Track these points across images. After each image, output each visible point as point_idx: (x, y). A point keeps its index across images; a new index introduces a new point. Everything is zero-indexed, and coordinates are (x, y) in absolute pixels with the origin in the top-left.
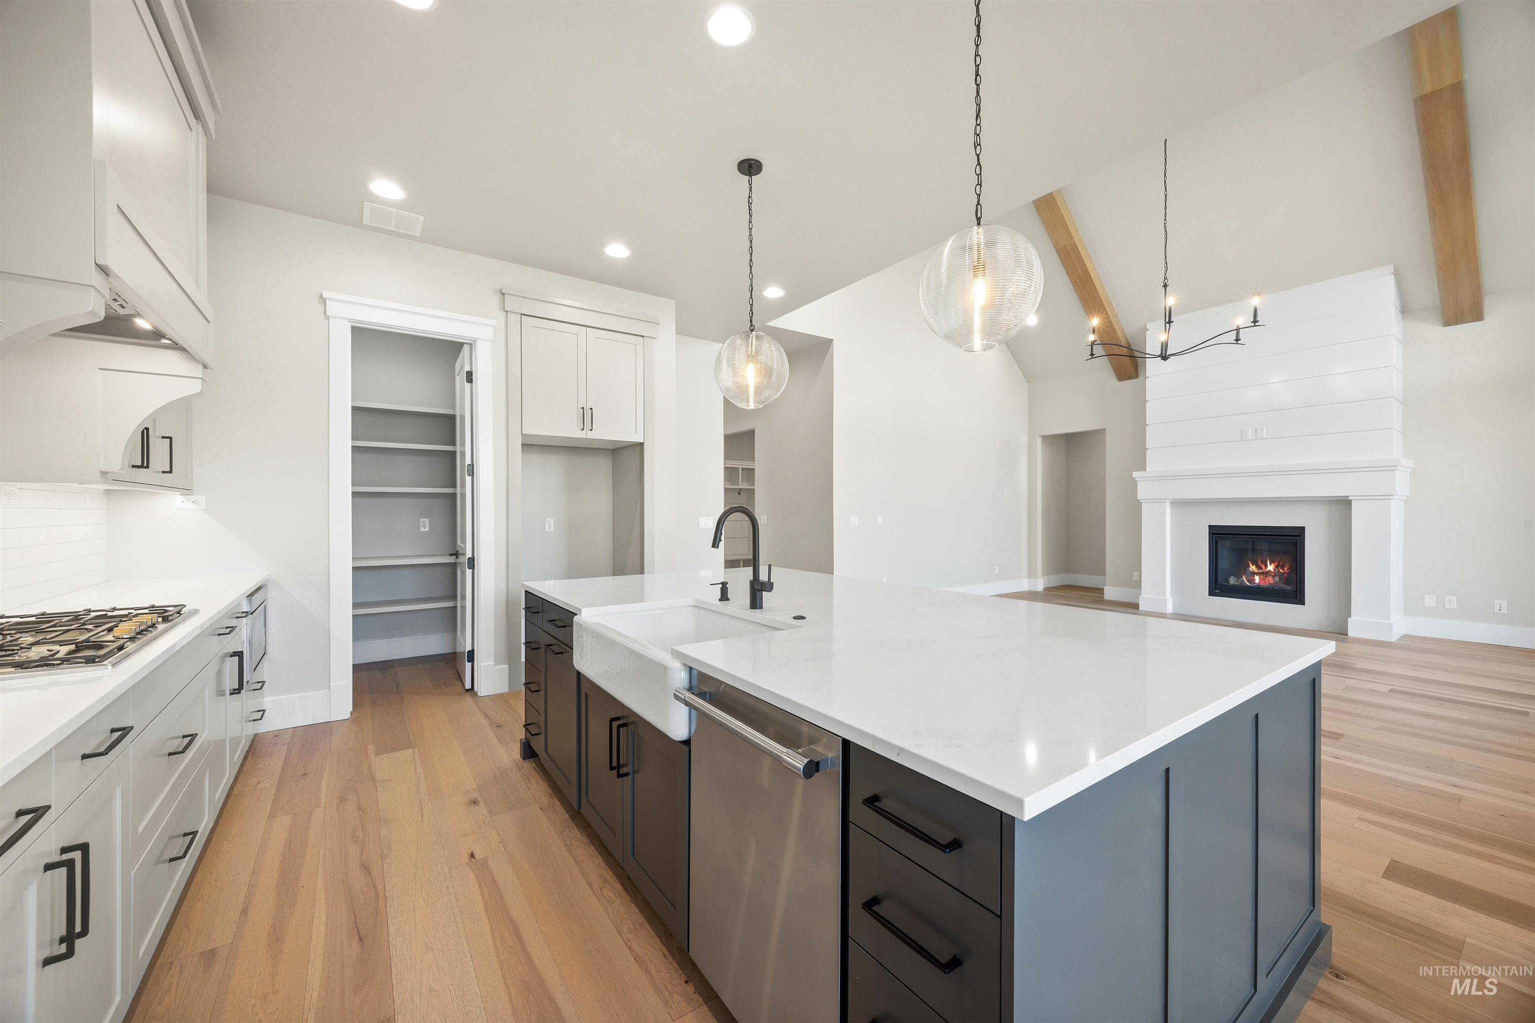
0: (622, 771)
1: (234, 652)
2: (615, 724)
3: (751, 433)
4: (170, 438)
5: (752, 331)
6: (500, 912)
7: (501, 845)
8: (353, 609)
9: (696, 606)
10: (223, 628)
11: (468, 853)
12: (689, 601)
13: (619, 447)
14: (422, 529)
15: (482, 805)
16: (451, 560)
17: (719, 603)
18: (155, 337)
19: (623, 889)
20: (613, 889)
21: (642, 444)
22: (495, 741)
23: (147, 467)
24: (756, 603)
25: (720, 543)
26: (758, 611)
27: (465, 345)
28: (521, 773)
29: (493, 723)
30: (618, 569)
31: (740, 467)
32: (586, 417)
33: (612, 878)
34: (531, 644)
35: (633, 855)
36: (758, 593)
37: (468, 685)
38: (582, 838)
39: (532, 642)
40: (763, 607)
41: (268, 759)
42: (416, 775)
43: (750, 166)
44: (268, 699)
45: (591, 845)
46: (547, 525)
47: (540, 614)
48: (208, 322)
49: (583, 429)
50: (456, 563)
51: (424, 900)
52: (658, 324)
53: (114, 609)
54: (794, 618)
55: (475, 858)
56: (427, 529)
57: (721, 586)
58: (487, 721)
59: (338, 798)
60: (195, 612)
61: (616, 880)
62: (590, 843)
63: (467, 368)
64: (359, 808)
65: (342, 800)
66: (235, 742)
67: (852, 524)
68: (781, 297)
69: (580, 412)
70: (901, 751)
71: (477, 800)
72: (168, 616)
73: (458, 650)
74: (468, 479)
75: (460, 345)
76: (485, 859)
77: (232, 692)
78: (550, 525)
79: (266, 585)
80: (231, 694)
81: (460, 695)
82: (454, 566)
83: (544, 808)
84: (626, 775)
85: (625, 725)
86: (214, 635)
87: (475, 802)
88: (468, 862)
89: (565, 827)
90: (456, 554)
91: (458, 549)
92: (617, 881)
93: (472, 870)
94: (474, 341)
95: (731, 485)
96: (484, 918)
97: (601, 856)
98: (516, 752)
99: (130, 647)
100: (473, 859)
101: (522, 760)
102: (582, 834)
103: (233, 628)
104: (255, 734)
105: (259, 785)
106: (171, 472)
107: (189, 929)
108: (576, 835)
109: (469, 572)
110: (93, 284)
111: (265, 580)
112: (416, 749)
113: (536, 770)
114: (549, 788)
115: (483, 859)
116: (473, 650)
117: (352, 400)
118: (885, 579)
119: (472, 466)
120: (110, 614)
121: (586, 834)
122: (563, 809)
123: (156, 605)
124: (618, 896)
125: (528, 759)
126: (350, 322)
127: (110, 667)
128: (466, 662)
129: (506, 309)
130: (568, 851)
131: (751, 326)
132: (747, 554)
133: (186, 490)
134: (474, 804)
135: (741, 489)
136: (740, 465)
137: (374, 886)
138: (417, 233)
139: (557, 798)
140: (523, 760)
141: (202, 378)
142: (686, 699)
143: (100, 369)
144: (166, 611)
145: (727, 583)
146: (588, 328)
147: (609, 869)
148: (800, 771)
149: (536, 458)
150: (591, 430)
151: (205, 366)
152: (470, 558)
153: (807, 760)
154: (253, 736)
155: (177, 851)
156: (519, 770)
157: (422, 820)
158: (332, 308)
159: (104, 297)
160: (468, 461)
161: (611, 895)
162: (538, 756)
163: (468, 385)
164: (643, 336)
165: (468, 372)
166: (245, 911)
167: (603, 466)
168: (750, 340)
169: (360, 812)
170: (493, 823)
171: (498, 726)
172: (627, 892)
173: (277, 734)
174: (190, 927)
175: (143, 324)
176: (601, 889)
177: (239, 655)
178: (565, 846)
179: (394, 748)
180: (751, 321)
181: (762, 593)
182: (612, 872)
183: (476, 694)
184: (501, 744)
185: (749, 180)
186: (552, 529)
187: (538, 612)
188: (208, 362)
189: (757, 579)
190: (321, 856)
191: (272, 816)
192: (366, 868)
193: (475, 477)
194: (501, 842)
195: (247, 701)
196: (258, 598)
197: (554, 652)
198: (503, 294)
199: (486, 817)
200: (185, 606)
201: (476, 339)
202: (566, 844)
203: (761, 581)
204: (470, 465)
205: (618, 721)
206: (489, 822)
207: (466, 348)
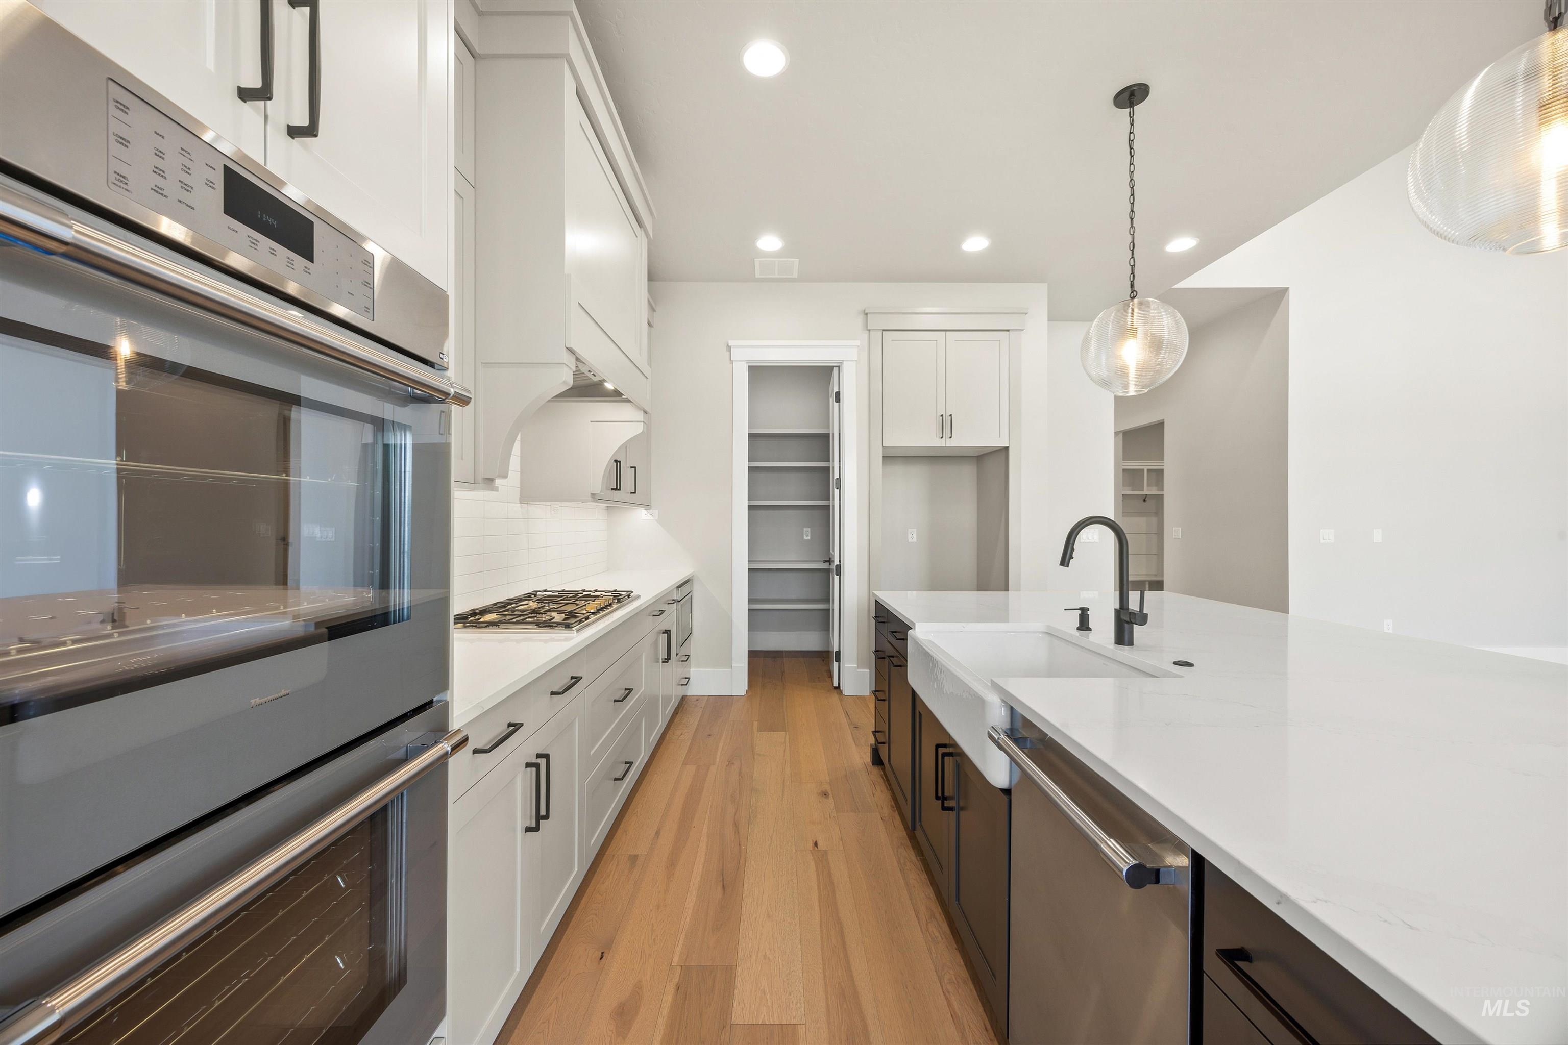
0: (947, 804)
1: (665, 630)
2: (941, 750)
3: (1160, 426)
4: (635, 468)
5: (1133, 298)
6: (830, 908)
7: (841, 842)
8: (748, 604)
9: (1049, 633)
10: (657, 611)
11: (813, 841)
12: (1039, 626)
13: (985, 452)
14: (805, 538)
15: (831, 799)
16: (825, 566)
17: (1077, 633)
18: (616, 395)
19: (950, 933)
20: (939, 929)
21: (1007, 449)
22: (851, 741)
23: (620, 490)
24: (1123, 636)
25: (1071, 560)
26: (1126, 647)
27: (834, 368)
28: (868, 777)
29: (852, 723)
30: (982, 585)
31: (1146, 468)
32: (946, 424)
33: (940, 914)
34: (880, 652)
35: (958, 899)
36: (1126, 625)
37: (836, 684)
38: (916, 861)
39: (881, 651)
40: (1134, 643)
41: (690, 717)
42: (784, 756)
43: (1132, 94)
44: (693, 669)
45: (924, 872)
46: (910, 536)
47: (886, 624)
48: (647, 378)
49: (942, 438)
50: (829, 569)
51: (773, 871)
52: (1026, 314)
53: (596, 591)
54: (1176, 663)
55: (817, 848)
56: (809, 538)
57: (1079, 612)
58: (847, 720)
59: (728, 761)
60: (638, 597)
61: (944, 918)
62: (923, 869)
63: (836, 390)
64: (740, 773)
65: (730, 763)
66: (667, 699)
67: (1322, 541)
68: (1194, 247)
69: (939, 421)
70: (1283, 898)
71: (828, 793)
72: (620, 599)
73: (830, 650)
74: (836, 491)
75: (831, 368)
76: (826, 852)
77: (664, 660)
78: (913, 536)
79: (692, 580)
80: (663, 662)
81: (828, 691)
82: (828, 571)
83: (884, 819)
84: (951, 809)
85: (950, 754)
86: (649, 616)
87: (825, 795)
88: (811, 849)
89: (902, 843)
90: (830, 561)
91: (831, 557)
92: (945, 922)
93: (814, 858)
94: (841, 363)
95: (1133, 491)
96: (817, 908)
97: (933, 888)
98: (868, 758)
99: (593, 618)
100: (816, 848)
101: (871, 765)
102: (916, 857)
103: (662, 612)
104: (683, 696)
105: (681, 736)
106: (635, 493)
107: (626, 835)
108: (910, 855)
109: (836, 578)
110: (565, 362)
111: (692, 575)
112: (787, 733)
113: (883, 778)
114: (892, 800)
115: (823, 850)
116: (840, 651)
117: (749, 428)
118: (1388, 626)
119: (839, 480)
120: (592, 594)
121: (920, 859)
122: (902, 825)
123: (618, 590)
124: (943, 937)
125: (878, 765)
126: (747, 363)
127: (575, 632)
128: (834, 662)
129: (868, 328)
130: (900, 870)
131: (1132, 292)
132: (1155, 575)
133: (647, 506)
134: (824, 796)
135: (1146, 495)
136: (1145, 465)
137: (740, 845)
138: (795, 275)
139: (898, 811)
140: (873, 765)
141: (643, 422)
142: (999, 741)
143: (592, 422)
144: (620, 595)
145: (1088, 609)
146: (947, 332)
147: (938, 904)
148: (1122, 873)
149: (898, 470)
150: (951, 437)
151: (645, 412)
152: (837, 565)
153: (1135, 862)
154: (680, 697)
155: (619, 774)
156: (867, 774)
157: (782, 799)
158: (736, 354)
159: (570, 368)
160: (837, 476)
161: (937, 934)
162: (884, 765)
163: (836, 405)
164: (1008, 330)
165: (836, 392)
166: (658, 833)
167: (967, 474)
168: (1130, 310)
169: (740, 777)
170: (838, 819)
171: (856, 727)
172: (954, 937)
173: (698, 698)
174: (627, 833)
175: (609, 386)
176: (927, 923)
177: (667, 632)
178: (898, 863)
179: (772, 729)
180: (1132, 286)
181: (1133, 626)
182: (941, 908)
183: (841, 692)
184: (856, 745)
185: (1130, 112)
186: (915, 540)
187: (884, 622)
188: (647, 409)
189: (1125, 607)
190: (709, 806)
191: (685, 763)
192: (736, 826)
193: (841, 490)
194: (842, 840)
195: (674, 669)
196: (686, 589)
197: (893, 664)
198: (867, 314)
199: (832, 812)
200: (632, 592)
201: (843, 361)
202: (899, 862)
203: (1130, 611)
204: (838, 479)
205: (945, 749)
206: (834, 817)
207: (835, 370)
